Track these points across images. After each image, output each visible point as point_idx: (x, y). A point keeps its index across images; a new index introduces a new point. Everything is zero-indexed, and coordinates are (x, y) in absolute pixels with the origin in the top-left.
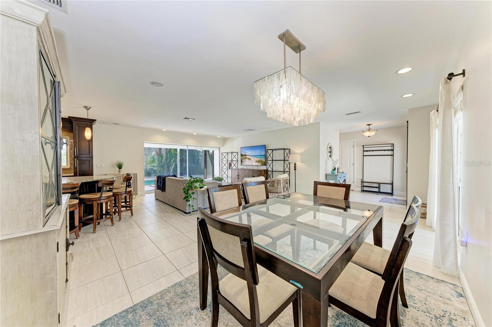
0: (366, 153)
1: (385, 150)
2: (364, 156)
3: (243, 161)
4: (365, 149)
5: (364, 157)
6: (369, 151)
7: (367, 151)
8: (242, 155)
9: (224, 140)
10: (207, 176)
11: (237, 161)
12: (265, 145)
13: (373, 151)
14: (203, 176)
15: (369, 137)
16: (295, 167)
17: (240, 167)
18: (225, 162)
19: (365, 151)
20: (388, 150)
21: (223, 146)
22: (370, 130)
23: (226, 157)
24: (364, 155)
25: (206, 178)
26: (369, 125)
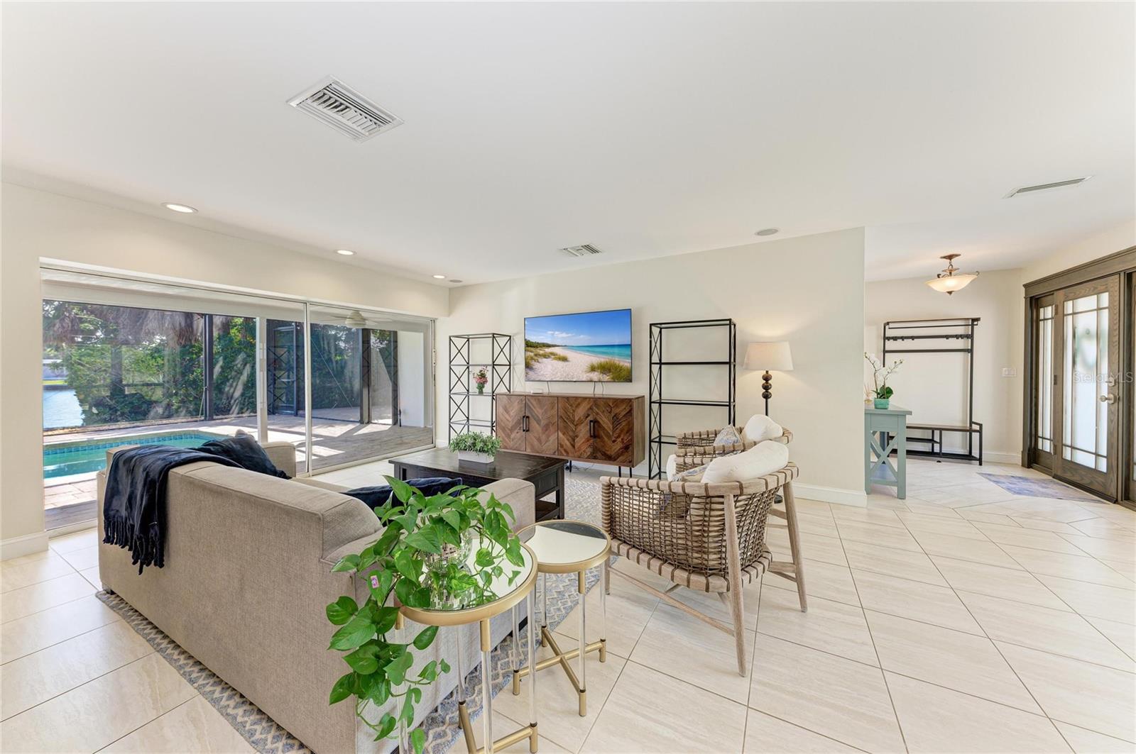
0: (891, 345)
1: (947, 337)
2: (885, 352)
3: (536, 365)
4: (890, 333)
5: (886, 354)
6: (903, 338)
7: (895, 339)
8: (529, 345)
9: (455, 293)
10: (373, 414)
11: (510, 365)
12: (630, 309)
13: (913, 338)
14: (359, 414)
15: (950, 293)
16: (766, 387)
17: (522, 386)
18: (459, 370)
19: (889, 339)
20: (957, 337)
21: (450, 313)
22: (953, 273)
23: (464, 351)
24: (886, 349)
25: (369, 422)
26: (950, 257)
